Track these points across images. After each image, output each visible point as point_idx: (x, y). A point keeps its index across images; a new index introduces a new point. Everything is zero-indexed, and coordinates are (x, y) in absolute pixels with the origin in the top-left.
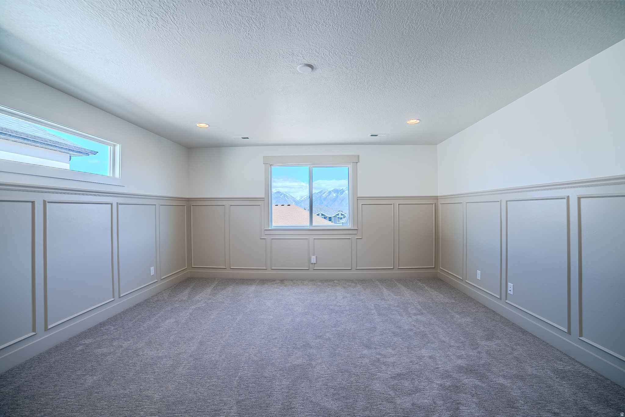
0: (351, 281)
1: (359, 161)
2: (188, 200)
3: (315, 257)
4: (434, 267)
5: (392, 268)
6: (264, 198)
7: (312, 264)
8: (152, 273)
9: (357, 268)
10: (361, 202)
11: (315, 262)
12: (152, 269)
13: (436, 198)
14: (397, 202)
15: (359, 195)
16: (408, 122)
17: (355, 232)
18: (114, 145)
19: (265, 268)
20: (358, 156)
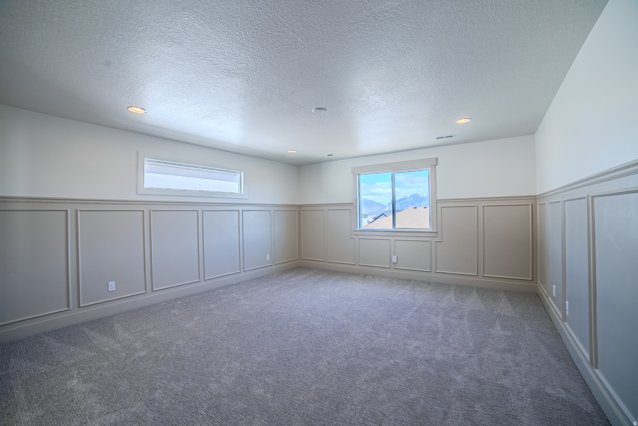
0: (428, 283)
1: (437, 164)
2: (299, 206)
3: (395, 257)
4: (531, 279)
5: (476, 275)
6: (353, 203)
7: (393, 263)
8: (268, 258)
9: (437, 271)
10: (440, 205)
11: (396, 262)
12: (268, 256)
13: (535, 198)
14: (481, 204)
15: (438, 198)
16: (458, 122)
17: (435, 235)
18: (241, 173)
19: (354, 264)
20: (437, 158)
